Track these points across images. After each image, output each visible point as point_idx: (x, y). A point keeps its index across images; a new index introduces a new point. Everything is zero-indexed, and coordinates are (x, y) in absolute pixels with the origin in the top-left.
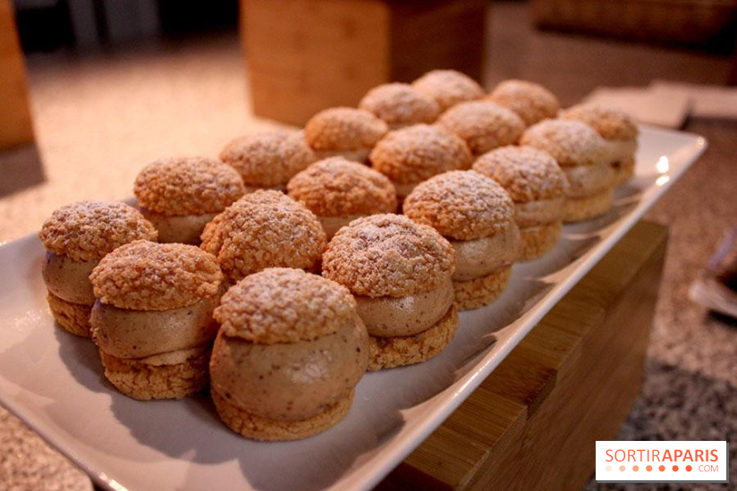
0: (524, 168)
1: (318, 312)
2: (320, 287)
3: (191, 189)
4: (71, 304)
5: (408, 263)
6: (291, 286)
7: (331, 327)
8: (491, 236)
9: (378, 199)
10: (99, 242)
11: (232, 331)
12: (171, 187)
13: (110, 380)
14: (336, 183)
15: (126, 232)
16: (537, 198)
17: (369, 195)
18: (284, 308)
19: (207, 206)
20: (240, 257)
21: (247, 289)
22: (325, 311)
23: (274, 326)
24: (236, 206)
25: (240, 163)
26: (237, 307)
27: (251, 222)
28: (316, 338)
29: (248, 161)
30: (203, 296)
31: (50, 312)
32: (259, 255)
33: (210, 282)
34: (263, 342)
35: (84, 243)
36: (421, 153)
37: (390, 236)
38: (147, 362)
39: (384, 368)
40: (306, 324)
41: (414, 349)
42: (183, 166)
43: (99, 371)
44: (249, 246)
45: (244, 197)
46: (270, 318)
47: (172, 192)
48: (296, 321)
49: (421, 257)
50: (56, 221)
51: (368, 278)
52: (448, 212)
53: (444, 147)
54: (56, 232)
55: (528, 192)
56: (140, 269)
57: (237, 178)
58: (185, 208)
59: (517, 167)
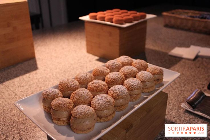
0: (133, 84)
1: (88, 113)
2: (88, 109)
3: (69, 86)
4: (47, 107)
5: (105, 105)
6: (84, 109)
7: (90, 116)
8: (123, 98)
9: (104, 89)
10: (52, 97)
11: (74, 116)
12: (65, 86)
13: (54, 122)
14: (96, 86)
15: (57, 95)
16: (135, 90)
17: (102, 88)
18: (82, 113)
19: (72, 89)
20: (77, 101)
21: (77, 109)
22: (89, 113)
23: (80, 115)
24: (76, 91)
25: (79, 80)
26: (75, 112)
27: (79, 95)
28: (87, 118)
29: (80, 79)
30: (70, 108)
31: (43, 108)
32: (80, 101)
33: (71, 106)
34: (79, 118)
35: (50, 97)
36: (114, 79)
37: (102, 99)
38: (60, 119)
39: (101, 122)
40: (86, 115)
41: (106, 119)
42: (68, 81)
43: (52, 120)
44: (78, 99)
45: (78, 89)
46: (80, 114)
47: (66, 87)
48: (84, 115)
49: (107, 104)
50: (45, 93)
51: (98, 107)
52: (115, 94)
53: (119, 78)
54: (45, 95)
55: (133, 89)
56: (60, 104)
57: (78, 84)
58: (68, 90)
59: (132, 83)
